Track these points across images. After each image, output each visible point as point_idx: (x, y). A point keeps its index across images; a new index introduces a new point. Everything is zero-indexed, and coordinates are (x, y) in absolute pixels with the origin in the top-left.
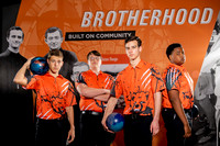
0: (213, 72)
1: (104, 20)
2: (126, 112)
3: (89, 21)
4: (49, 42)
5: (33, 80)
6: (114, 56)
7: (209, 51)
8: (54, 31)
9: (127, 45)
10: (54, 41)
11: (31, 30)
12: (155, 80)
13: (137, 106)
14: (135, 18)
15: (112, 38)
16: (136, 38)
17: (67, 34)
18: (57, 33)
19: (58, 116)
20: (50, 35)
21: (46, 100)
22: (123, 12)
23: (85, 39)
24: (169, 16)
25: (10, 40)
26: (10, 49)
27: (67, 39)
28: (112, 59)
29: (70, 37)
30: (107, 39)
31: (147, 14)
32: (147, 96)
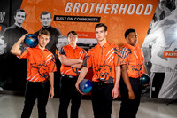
0: (150, 47)
1: (80, 9)
2: (94, 79)
4: (42, 21)
5: (26, 52)
6: (85, 33)
8: (46, 14)
10: (46, 20)
11: (31, 12)
12: (117, 57)
13: (103, 76)
14: (101, 8)
15: (85, 21)
16: (103, 25)
17: (55, 16)
18: (48, 15)
20: (43, 16)
21: (35, 67)
22: (93, 4)
23: (67, 20)
25: (16, 18)
26: (16, 24)
27: (55, 20)
28: (84, 35)
29: (57, 18)
30: (81, 21)
31: (109, 7)
32: (111, 69)
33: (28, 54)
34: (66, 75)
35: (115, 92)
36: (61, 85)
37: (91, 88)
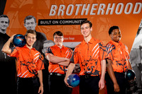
0: (141, 48)
1: (65, 11)
3: (54, 11)
4: (27, 26)
6: (72, 36)
7: (138, 33)
8: (30, 18)
9: (82, 26)
11: (14, 18)
13: (89, 69)
14: (87, 10)
15: (70, 24)
17: (40, 21)
18: (32, 20)
19: (32, 76)
20: (27, 21)
21: (24, 65)
22: (78, 5)
23: (52, 24)
24: (111, 8)
27: (39, 24)
28: (70, 39)
29: (42, 22)
30: (67, 24)
31: (95, 7)
32: (96, 63)
33: (17, 53)
34: (54, 73)
35: (102, 83)
36: (49, 83)
37: (78, 81)
